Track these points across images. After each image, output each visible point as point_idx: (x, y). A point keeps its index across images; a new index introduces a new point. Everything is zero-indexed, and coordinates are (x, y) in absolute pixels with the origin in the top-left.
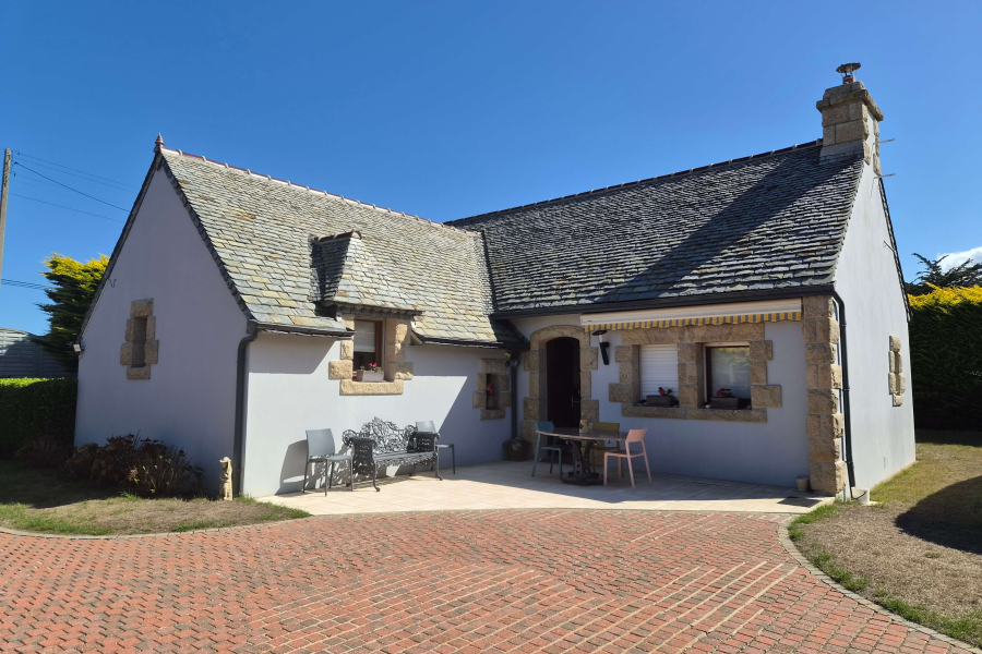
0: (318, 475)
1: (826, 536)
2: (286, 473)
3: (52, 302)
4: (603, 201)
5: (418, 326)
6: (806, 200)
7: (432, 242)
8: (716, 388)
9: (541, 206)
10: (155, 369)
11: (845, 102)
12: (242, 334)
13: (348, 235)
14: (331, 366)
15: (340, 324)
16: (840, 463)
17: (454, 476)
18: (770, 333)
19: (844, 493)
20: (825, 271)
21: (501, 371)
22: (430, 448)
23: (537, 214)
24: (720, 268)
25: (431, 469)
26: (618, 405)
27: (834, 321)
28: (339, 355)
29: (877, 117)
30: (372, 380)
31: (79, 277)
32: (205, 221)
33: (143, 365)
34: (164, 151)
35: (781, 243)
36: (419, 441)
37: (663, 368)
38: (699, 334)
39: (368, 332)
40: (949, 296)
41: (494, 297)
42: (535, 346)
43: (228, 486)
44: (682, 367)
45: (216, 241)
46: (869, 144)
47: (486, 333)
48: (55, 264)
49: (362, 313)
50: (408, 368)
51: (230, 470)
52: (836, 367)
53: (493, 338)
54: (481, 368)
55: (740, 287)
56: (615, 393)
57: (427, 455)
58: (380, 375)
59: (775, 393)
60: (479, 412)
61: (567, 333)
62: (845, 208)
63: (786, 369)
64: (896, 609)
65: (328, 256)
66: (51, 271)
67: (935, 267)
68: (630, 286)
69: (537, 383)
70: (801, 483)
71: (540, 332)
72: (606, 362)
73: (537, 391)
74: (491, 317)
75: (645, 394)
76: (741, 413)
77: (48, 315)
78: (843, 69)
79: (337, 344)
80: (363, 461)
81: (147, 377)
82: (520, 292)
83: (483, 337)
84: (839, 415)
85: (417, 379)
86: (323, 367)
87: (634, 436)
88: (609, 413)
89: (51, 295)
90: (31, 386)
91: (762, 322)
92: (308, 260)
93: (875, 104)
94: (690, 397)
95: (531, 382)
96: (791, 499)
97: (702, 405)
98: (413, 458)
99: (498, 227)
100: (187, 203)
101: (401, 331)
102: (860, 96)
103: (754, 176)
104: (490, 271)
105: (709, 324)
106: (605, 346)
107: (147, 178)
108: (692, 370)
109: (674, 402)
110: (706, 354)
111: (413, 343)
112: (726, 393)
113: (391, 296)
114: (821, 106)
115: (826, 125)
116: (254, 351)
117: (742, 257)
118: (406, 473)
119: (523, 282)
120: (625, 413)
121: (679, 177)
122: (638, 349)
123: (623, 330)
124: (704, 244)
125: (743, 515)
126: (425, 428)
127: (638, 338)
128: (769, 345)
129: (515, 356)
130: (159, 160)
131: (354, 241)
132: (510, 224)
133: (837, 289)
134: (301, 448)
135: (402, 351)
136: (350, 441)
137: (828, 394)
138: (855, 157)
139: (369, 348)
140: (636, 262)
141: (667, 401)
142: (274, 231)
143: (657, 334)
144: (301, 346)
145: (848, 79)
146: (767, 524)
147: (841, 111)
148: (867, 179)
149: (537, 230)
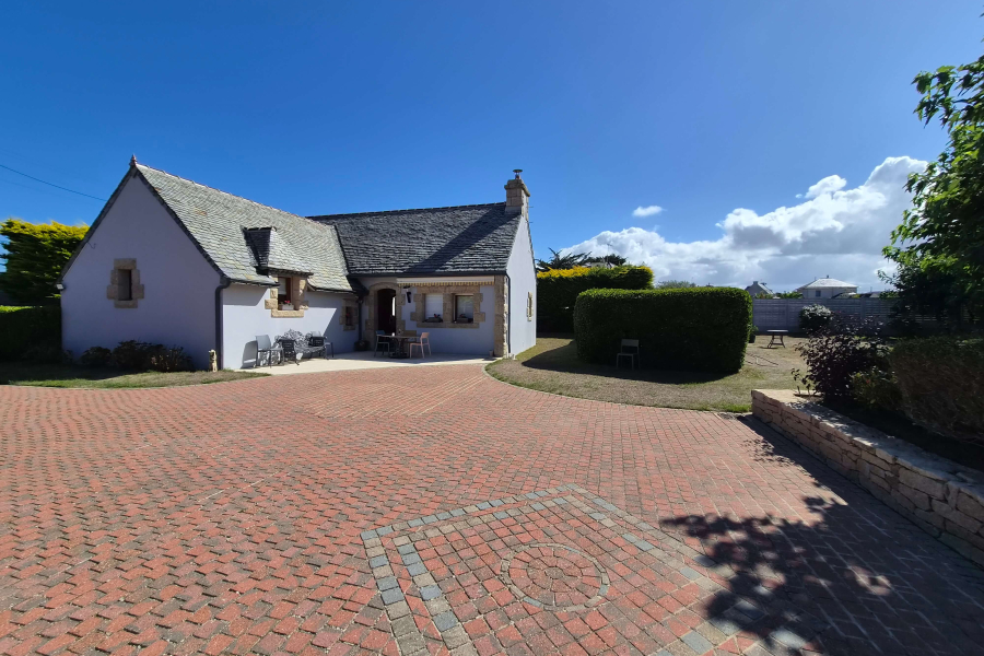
0: (262, 359)
1: (497, 368)
2: (245, 358)
3: (7, 252)
4: (405, 216)
5: (312, 281)
6: (498, 231)
7: (308, 231)
8: (460, 313)
9: (371, 215)
10: (141, 302)
11: (515, 187)
12: (218, 284)
13: (270, 229)
14: (266, 302)
15: (272, 279)
16: (505, 344)
17: (333, 358)
18: (482, 290)
19: (507, 354)
20: (504, 265)
21: (353, 305)
22: (322, 344)
23: (368, 219)
24: (463, 259)
25: (319, 355)
26: (415, 323)
27: (506, 286)
28: (271, 296)
29: (528, 195)
30: (288, 310)
31: (40, 236)
32: (180, 215)
33: (130, 298)
34: (138, 166)
35: (488, 250)
36: (314, 341)
37: (436, 304)
38: (453, 289)
39: (283, 284)
40: (555, 273)
41: (347, 266)
42: (372, 293)
43: (215, 365)
44: (445, 305)
45: (191, 229)
46: (524, 208)
47: (346, 286)
48: (10, 225)
49: (281, 273)
50: (306, 303)
51: (215, 356)
52: (506, 305)
53: (350, 288)
54: (343, 303)
55: (470, 269)
56: (413, 316)
57: (320, 348)
58: (292, 307)
59: (483, 315)
60: (342, 327)
61: (389, 287)
62: (513, 237)
63: (487, 306)
64: (515, 384)
65: (257, 241)
66: (7, 229)
67: (557, 255)
68: (422, 265)
69: (373, 312)
70: (491, 353)
71: (375, 285)
72: (409, 301)
73: (373, 316)
74: (347, 277)
75: (427, 317)
76: (468, 325)
77: (5, 261)
78: (516, 171)
79: (269, 290)
80: (287, 351)
81: (135, 306)
82: (362, 264)
83: (345, 288)
84: (506, 325)
85: (310, 309)
86: (262, 302)
87: (424, 335)
88: (410, 326)
89: (6, 247)
90: (17, 312)
91: (479, 285)
92: (244, 242)
93: (527, 190)
94: (448, 318)
95: (369, 311)
96: (487, 359)
97: (453, 321)
98: (314, 349)
99: (344, 225)
100: (163, 203)
101: (302, 284)
102: (521, 186)
103: (479, 214)
104: (343, 250)
105: (457, 285)
106: (409, 294)
107: (123, 181)
108: (449, 306)
109: (441, 321)
110: (455, 298)
111: (309, 290)
112: (463, 316)
113: (296, 264)
114: (507, 188)
115: (508, 197)
116: (225, 293)
117: (472, 255)
118: (307, 357)
119: (364, 259)
120: (418, 326)
121: (444, 210)
122: (424, 295)
123: (418, 286)
124: (456, 247)
125: (468, 365)
126: (316, 334)
127: (424, 290)
128: (481, 295)
129: (361, 298)
130: (134, 171)
131: (273, 232)
132: (352, 223)
133: (508, 272)
134: (254, 344)
135: (303, 295)
136: (278, 341)
137: (503, 316)
138: (518, 214)
139: (284, 293)
140: (424, 253)
141: (438, 320)
142: (220, 223)
143: (434, 289)
144: (251, 292)
145: (517, 177)
146: (476, 369)
147: (514, 191)
148: (523, 222)
149: (369, 229)
